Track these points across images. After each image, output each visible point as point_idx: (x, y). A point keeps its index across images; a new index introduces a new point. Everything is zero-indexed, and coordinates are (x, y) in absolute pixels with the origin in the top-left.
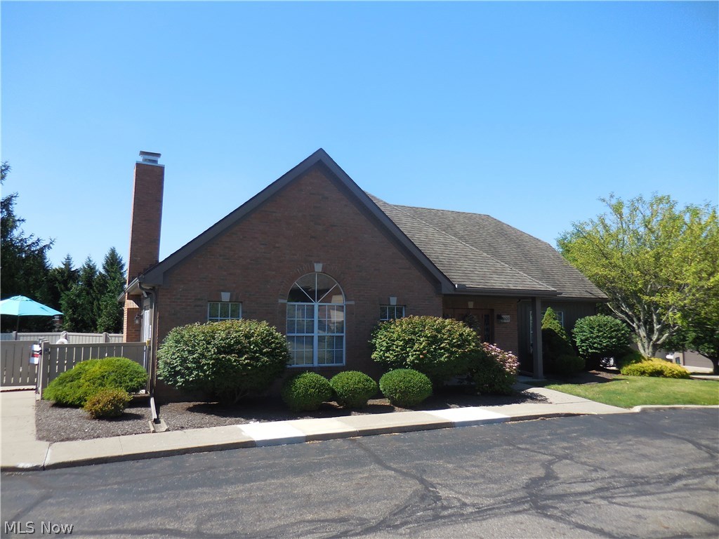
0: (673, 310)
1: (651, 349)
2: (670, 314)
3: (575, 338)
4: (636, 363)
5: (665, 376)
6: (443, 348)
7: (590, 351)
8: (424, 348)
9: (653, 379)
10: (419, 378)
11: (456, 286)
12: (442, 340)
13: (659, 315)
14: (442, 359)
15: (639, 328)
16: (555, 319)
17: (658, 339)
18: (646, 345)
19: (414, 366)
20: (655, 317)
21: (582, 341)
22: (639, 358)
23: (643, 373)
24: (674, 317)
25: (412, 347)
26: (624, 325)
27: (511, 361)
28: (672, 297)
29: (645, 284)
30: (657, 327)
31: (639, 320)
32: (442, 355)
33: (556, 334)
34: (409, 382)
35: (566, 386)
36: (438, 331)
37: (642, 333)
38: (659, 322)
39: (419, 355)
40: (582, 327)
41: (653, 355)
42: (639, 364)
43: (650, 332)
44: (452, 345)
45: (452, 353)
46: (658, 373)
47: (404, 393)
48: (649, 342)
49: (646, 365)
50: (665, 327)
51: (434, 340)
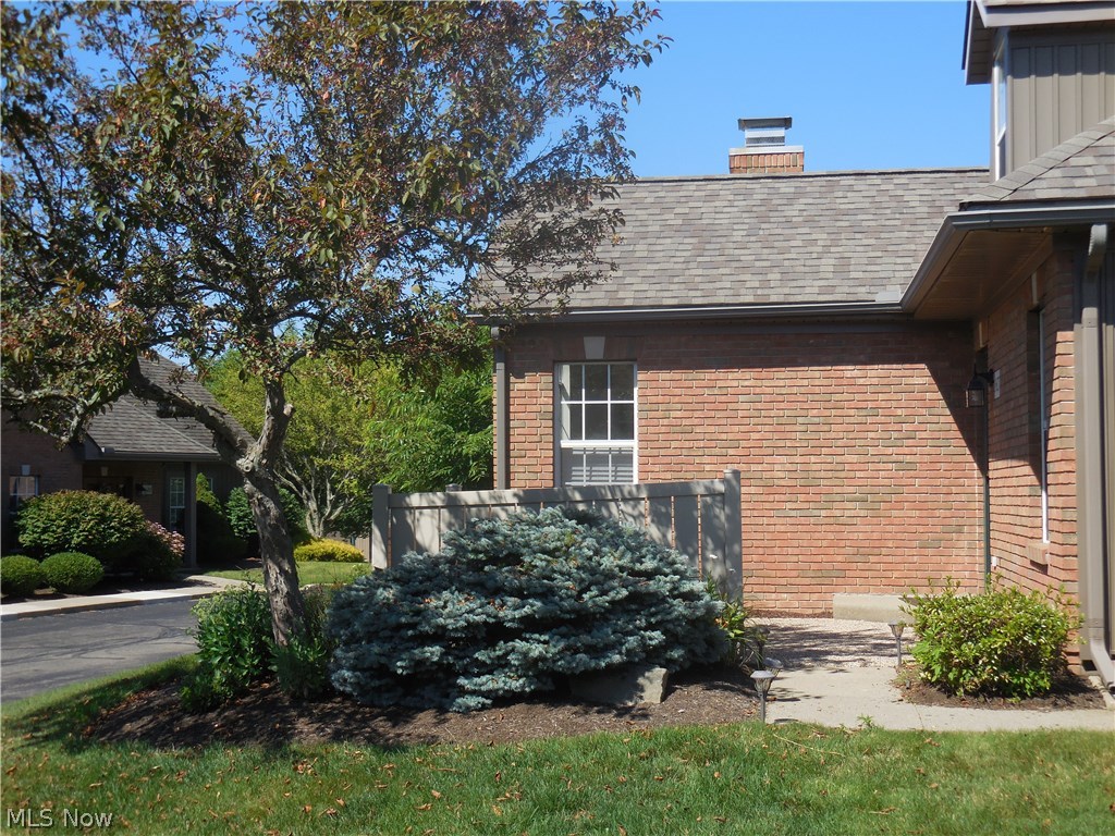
0: (350, 475)
1: (322, 528)
2: (346, 481)
3: (230, 514)
4: (304, 545)
5: (337, 561)
6: (113, 527)
7: (249, 531)
8: (92, 528)
9: (323, 564)
10: (90, 562)
11: (103, 450)
12: (111, 519)
13: (334, 482)
14: (113, 539)
15: (308, 498)
16: (208, 489)
17: (331, 514)
18: (316, 524)
19: (80, 548)
20: (328, 486)
21: (240, 519)
22: (307, 539)
23: (311, 558)
24: (350, 483)
25: (77, 528)
26: (293, 496)
27: (176, 542)
28: (348, 461)
29: (319, 442)
30: (330, 497)
31: (309, 489)
32: (112, 535)
33: (211, 509)
34: (81, 565)
35: (229, 573)
36: (105, 507)
37: (313, 505)
38: (333, 490)
39: (87, 536)
40: (239, 499)
41: (325, 535)
42: (308, 547)
43: (322, 503)
44: (124, 525)
45: (123, 533)
46: (329, 557)
47: (77, 577)
48: (320, 518)
49: (316, 547)
50: (340, 497)
51: (102, 519)
